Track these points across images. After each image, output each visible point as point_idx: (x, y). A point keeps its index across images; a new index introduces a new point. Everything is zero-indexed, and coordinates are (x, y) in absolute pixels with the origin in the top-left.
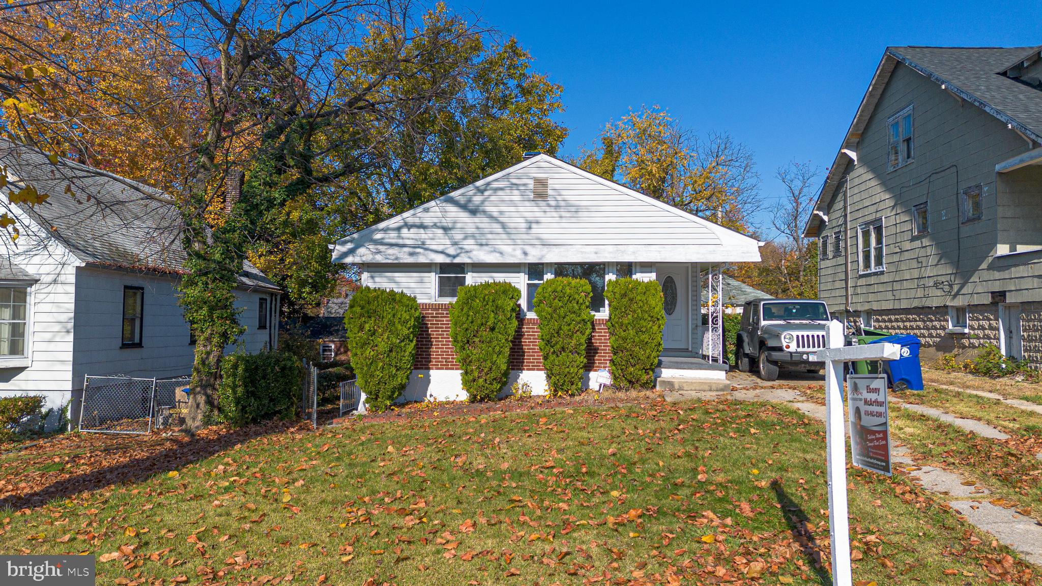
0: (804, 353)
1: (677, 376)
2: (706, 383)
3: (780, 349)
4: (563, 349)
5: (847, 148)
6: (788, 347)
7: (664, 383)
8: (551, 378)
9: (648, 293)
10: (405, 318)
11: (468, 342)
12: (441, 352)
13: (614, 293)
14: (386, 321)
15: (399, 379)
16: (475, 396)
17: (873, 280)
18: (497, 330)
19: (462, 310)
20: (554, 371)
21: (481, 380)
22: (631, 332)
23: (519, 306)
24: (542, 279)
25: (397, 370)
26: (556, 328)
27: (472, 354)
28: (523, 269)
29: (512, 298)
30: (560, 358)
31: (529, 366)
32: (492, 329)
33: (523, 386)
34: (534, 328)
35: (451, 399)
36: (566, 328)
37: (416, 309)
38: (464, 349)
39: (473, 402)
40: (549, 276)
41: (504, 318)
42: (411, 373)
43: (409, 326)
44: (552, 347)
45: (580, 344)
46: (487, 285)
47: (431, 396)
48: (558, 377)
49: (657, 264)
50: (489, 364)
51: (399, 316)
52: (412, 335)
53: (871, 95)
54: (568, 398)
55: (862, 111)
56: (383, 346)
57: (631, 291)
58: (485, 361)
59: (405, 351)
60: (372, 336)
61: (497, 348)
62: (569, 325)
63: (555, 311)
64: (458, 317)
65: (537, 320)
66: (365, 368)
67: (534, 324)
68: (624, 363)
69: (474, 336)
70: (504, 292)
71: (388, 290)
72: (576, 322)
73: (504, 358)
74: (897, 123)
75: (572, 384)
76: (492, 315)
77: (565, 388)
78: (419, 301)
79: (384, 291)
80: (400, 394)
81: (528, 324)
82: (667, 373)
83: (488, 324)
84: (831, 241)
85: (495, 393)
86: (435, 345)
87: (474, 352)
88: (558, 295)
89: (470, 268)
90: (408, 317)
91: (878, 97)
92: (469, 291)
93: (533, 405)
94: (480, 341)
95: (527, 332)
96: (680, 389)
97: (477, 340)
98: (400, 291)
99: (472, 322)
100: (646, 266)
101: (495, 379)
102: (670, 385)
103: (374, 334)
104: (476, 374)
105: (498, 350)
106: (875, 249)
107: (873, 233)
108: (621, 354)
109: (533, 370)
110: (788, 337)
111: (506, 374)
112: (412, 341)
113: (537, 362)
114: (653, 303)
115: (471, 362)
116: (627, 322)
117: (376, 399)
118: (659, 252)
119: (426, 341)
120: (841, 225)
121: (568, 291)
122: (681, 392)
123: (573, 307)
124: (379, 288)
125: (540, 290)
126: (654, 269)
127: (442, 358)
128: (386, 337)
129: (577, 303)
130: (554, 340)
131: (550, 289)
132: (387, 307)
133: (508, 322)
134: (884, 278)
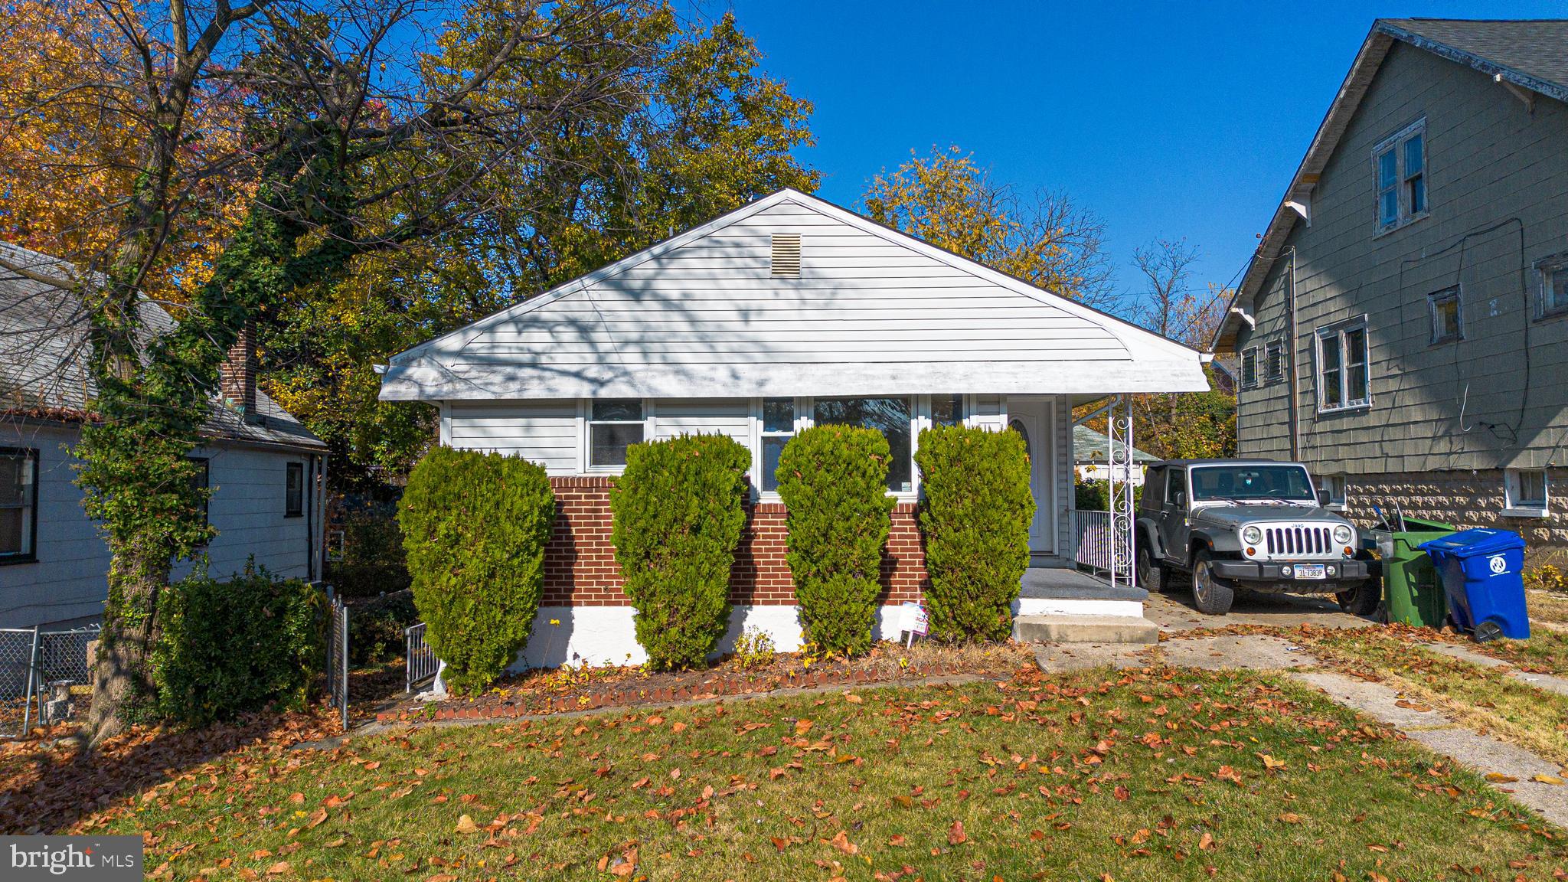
0: (1284, 563)
1: (1051, 612)
2: (1109, 628)
3: (1237, 556)
4: (836, 567)
5: (1295, 199)
6: (1252, 551)
7: (1029, 628)
8: (811, 623)
9: (1002, 454)
10: (520, 509)
11: (647, 555)
12: (597, 571)
13: (936, 456)
14: (481, 515)
15: (510, 631)
16: (663, 662)
17: (1346, 423)
18: (704, 531)
19: (635, 491)
20: (818, 611)
21: (674, 631)
22: (970, 531)
23: (747, 481)
24: (791, 429)
25: (506, 613)
26: (823, 525)
27: (656, 578)
28: (753, 409)
29: (735, 466)
30: (830, 585)
31: (767, 596)
32: (696, 530)
33: (757, 642)
34: (776, 523)
35: (617, 664)
36: (840, 525)
37: (544, 491)
38: (639, 569)
39: (659, 672)
40: (803, 424)
41: (718, 507)
42: (534, 617)
43: (527, 524)
44: (815, 563)
45: (871, 557)
46: (686, 440)
47: (576, 656)
48: (825, 622)
49: (1009, 399)
50: (688, 599)
51: (508, 506)
52: (534, 544)
53: (1343, 105)
54: (846, 662)
55: (1326, 135)
56: (474, 567)
57: (968, 451)
58: (682, 592)
59: (520, 576)
60: (452, 547)
61: (706, 567)
62: (848, 519)
63: (819, 491)
64: (628, 506)
65: (782, 506)
66: (440, 612)
67: (776, 515)
68: (955, 593)
69: (660, 543)
70: (719, 455)
71: (486, 452)
72: (862, 513)
73: (718, 585)
74: (1392, 152)
75: (853, 636)
76: (696, 501)
77: (839, 642)
78: (550, 473)
79: (476, 457)
80: (513, 658)
81: (765, 514)
82: (1030, 608)
83: (687, 519)
84: (1262, 357)
85: (702, 655)
86: (584, 558)
87: (660, 575)
88: (824, 459)
89: (651, 409)
90: (525, 508)
91: (1355, 108)
92: (649, 455)
93: (778, 678)
94: (671, 554)
95: (762, 530)
96: (1062, 639)
97: (664, 551)
98: (512, 453)
99: (655, 516)
100: (990, 403)
101: (702, 627)
102: (1039, 631)
103: (457, 542)
104: (664, 618)
105: (706, 570)
106: (1348, 369)
107: (1345, 344)
108: (950, 576)
109: (776, 603)
110: (1250, 532)
111: (723, 617)
112: (535, 555)
113: (783, 589)
114: (1012, 475)
115: (653, 594)
116: (961, 512)
117: (465, 670)
118: (1015, 374)
119: (567, 551)
120: (1280, 331)
121: (846, 452)
122: (1064, 646)
123: (855, 483)
124: (470, 450)
125: (788, 450)
126: (1004, 408)
127: (598, 583)
128: (480, 548)
129: (864, 475)
130: (817, 551)
131: (809, 449)
132: (484, 487)
133: (726, 515)
134: (1372, 420)
